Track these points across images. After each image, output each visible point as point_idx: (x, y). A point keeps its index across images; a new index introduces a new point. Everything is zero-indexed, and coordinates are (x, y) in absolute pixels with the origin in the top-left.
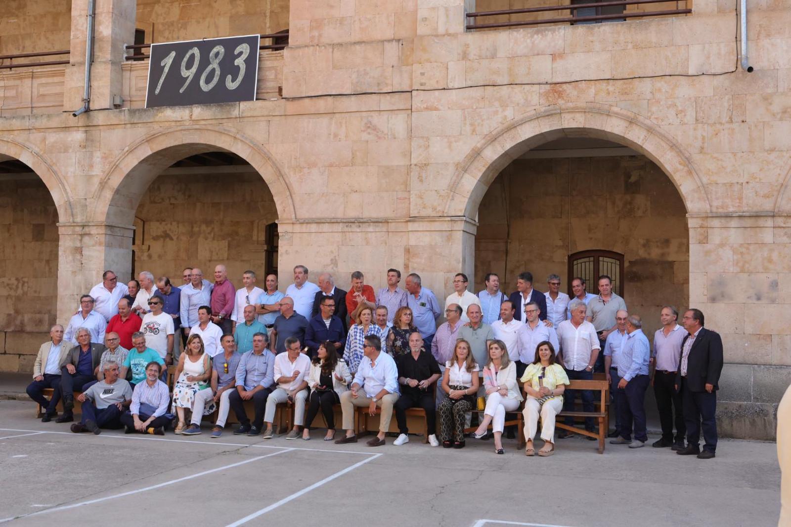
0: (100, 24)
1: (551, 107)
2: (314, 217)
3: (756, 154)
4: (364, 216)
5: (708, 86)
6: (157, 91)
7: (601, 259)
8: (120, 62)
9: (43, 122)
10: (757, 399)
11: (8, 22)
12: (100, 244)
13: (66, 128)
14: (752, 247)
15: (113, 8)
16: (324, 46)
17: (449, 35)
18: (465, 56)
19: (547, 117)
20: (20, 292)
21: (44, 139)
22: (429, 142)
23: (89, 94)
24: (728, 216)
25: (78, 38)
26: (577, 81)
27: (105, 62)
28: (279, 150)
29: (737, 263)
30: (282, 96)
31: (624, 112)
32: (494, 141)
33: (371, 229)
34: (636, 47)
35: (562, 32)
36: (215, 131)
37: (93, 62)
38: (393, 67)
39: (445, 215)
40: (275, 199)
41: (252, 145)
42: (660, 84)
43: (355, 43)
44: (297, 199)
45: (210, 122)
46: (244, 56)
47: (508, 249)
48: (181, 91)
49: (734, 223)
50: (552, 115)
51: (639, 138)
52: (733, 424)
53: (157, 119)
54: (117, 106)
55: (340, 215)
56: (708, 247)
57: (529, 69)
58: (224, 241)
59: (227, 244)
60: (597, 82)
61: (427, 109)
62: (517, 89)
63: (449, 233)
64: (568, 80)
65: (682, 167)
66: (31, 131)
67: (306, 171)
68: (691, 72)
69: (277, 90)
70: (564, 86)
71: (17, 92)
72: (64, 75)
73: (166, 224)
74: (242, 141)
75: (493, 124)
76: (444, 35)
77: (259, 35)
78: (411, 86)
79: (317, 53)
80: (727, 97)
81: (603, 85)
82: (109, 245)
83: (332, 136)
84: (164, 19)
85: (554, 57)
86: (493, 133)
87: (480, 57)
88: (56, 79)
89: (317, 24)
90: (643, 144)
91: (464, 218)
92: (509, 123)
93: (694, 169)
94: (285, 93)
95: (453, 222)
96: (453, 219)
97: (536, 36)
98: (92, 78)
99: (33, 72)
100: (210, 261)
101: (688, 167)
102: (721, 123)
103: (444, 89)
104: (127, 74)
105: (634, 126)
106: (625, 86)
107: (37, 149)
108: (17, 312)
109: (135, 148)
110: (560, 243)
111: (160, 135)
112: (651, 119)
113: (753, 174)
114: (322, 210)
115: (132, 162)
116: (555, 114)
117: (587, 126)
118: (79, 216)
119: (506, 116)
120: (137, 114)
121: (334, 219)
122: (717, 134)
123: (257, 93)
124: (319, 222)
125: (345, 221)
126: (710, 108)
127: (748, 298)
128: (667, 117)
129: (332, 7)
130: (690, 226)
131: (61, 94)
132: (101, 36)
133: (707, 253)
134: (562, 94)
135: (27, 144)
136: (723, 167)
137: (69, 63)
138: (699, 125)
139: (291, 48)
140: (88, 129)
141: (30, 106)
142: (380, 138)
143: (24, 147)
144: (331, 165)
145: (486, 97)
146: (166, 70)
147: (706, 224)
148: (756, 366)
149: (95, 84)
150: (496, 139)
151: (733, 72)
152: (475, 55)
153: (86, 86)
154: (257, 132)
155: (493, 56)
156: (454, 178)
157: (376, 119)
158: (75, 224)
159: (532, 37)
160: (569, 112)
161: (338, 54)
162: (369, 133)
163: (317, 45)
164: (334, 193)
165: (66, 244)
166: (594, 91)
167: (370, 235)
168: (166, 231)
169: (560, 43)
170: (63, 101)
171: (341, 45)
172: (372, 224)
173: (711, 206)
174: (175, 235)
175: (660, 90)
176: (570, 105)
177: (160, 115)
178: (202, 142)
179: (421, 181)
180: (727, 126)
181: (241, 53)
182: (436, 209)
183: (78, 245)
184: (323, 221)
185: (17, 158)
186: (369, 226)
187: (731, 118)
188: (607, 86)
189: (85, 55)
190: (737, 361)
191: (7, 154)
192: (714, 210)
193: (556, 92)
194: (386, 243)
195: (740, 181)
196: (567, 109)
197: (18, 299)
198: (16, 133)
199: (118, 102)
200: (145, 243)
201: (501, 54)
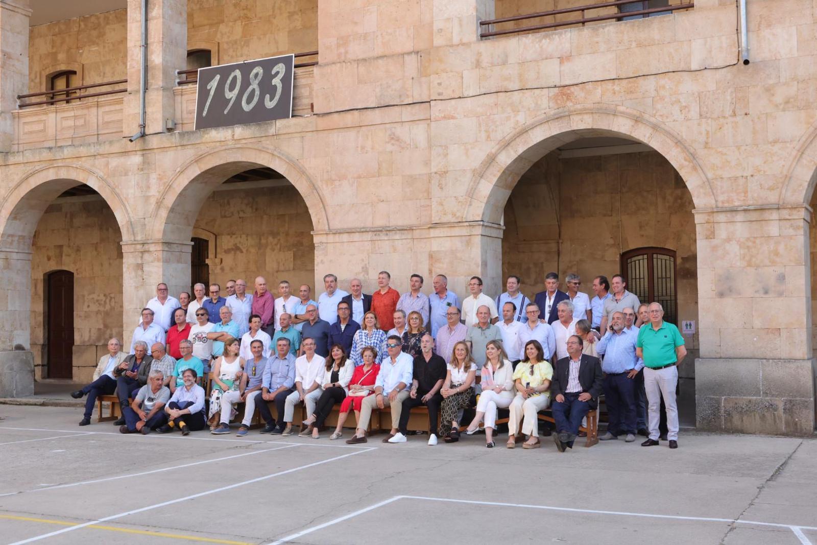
0: (152, 54)
1: (560, 110)
2: (345, 227)
3: (759, 146)
4: (391, 225)
5: (710, 80)
6: (205, 114)
7: (655, 256)
8: (172, 87)
9: (105, 149)
10: (766, 394)
11: (90, 51)
12: (158, 260)
13: (125, 153)
14: (758, 241)
15: (163, 38)
16: (349, 62)
17: (463, 44)
18: (478, 64)
19: (556, 120)
20: (108, 307)
21: (107, 164)
22: (447, 151)
23: (144, 120)
24: (733, 211)
25: (134, 67)
26: (584, 83)
27: (157, 89)
28: (314, 165)
29: (744, 258)
30: (313, 112)
31: (629, 111)
32: (507, 146)
33: (397, 237)
34: (640, 45)
35: (568, 35)
36: (256, 149)
37: (147, 89)
38: (413, 78)
39: (464, 221)
40: (311, 211)
41: (288, 161)
42: (664, 81)
43: (378, 58)
44: (330, 210)
45: (250, 140)
46: (281, 76)
47: (560, 250)
48: (226, 112)
49: (740, 217)
50: (561, 117)
51: (645, 136)
52: (744, 418)
53: (204, 140)
54: (170, 130)
55: (369, 224)
56: (715, 242)
57: (538, 73)
58: (290, 252)
59: (292, 255)
60: (603, 83)
61: (445, 118)
62: (528, 93)
63: (468, 238)
64: (576, 82)
65: (687, 163)
66: (97, 157)
67: (337, 183)
68: (693, 67)
69: (310, 107)
70: (572, 89)
71: (85, 121)
72: (122, 103)
73: (236, 238)
74: (279, 157)
75: (506, 130)
76: (458, 45)
77: (293, 55)
78: (430, 96)
79: (344, 69)
80: (729, 91)
81: (609, 85)
82: (166, 261)
83: (359, 149)
84: (229, 37)
85: (562, 60)
86: (506, 139)
87: (493, 65)
88: (118, 107)
89: (344, 41)
90: (649, 142)
91: (482, 223)
92: (520, 128)
93: (699, 166)
94: (316, 110)
95: (471, 227)
96: (472, 224)
97: (544, 41)
98: (146, 105)
99: (98, 102)
100: (277, 272)
101: (693, 163)
102: (724, 117)
103: (460, 98)
104: (178, 98)
105: (640, 125)
106: (630, 85)
107: (101, 174)
108: (106, 326)
109: (185, 169)
110: (612, 242)
111: (207, 155)
112: (656, 117)
113: (757, 166)
114: (352, 221)
115: (183, 182)
116: (564, 116)
117: (595, 127)
118: (139, 235)
119: (517, 121)
120: (186, 137)
121: (363, 228)
122: (721, 128)
123: (292, 110)
124: (350, 232)
125: (373, 230)
126: (713, 103)
127: (756, 292)
128: (672, 114)
129: (356, 23)
130: (696, 221)
131: (121, 121)
132: (154, 64)
133: (714, 248)
134: (570, 96)
135: (94, 169)
136: (728, 162)
137: (126, 91)
138: (703, 120)
139: (320, 66)
140: (144, 152)
141: (96, 133)
142: (403, 148)
143: (91, 172)
144: (359, 177)
145: (499, 103)
146: (212, 93)
147: (712, 220)
148: (765, 360)
149: (149, 110)
150: (509, 144)
151: (734, 65)
152: (487, 63)
153: (141, 112)
154: (292, 148)
155: (505, 63)
156: (472, 184)
157: (399, 131)
158: (136, 242)
159: (540, 41)
160: (577, 114)
161: (362, 69)
162: (393, 145)
163: (344, 61)
164: (363, 204)
165: (129, 260)
166: (600, 92)
167: (396, 242)
168: (236, 244)
169: (567, 45)
170: (122, 127)
171: (364, 60)
172: (398, 232)
173: (716, 201)
174: (244, 248)
175: (664, 87)
176: (579, 107)
177: (206, 136)
178: (244, 160)
179: (441, 188)
180: (731, 119)
181: (278, 73)
182: (455, 215)
183: (140, 262)
184: (353, 230)
185: (85, 183)
186: (396, 233)
187: (734, 112)
188: (612, 86)
189: (140, 83)
190: (746, 356)
191: (76, 179)
192: (720, 205)
193: (564, 94)
194: (412, 250)
195: (745, 175)
196: (575, 111)
197: (107, 314)
198: (83, 159)
199: (170, 126)
200: (217, 256)
201: (512, 60)
